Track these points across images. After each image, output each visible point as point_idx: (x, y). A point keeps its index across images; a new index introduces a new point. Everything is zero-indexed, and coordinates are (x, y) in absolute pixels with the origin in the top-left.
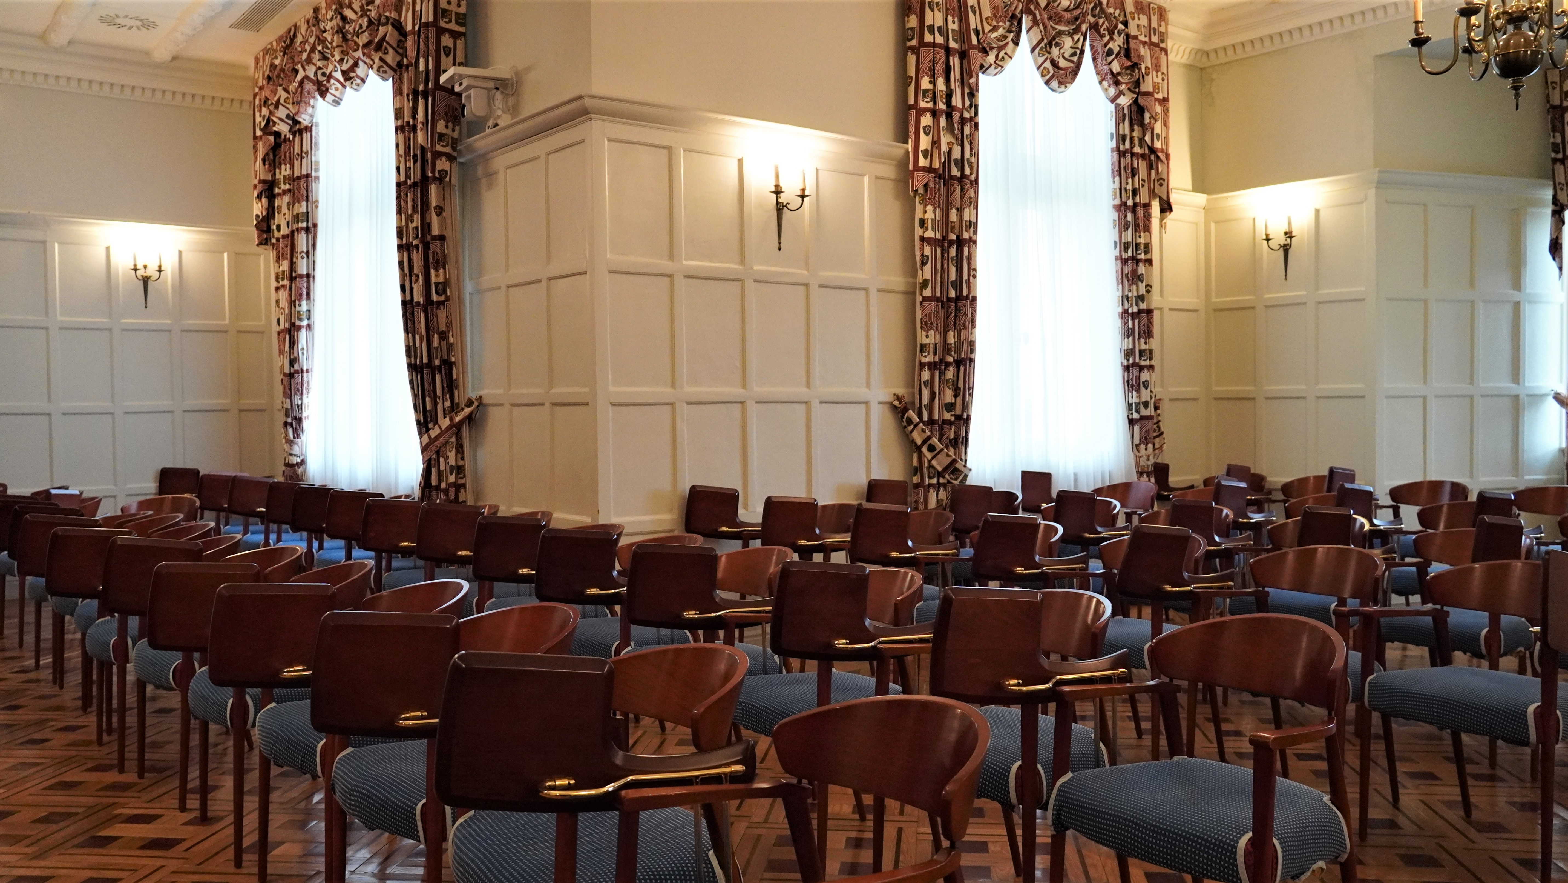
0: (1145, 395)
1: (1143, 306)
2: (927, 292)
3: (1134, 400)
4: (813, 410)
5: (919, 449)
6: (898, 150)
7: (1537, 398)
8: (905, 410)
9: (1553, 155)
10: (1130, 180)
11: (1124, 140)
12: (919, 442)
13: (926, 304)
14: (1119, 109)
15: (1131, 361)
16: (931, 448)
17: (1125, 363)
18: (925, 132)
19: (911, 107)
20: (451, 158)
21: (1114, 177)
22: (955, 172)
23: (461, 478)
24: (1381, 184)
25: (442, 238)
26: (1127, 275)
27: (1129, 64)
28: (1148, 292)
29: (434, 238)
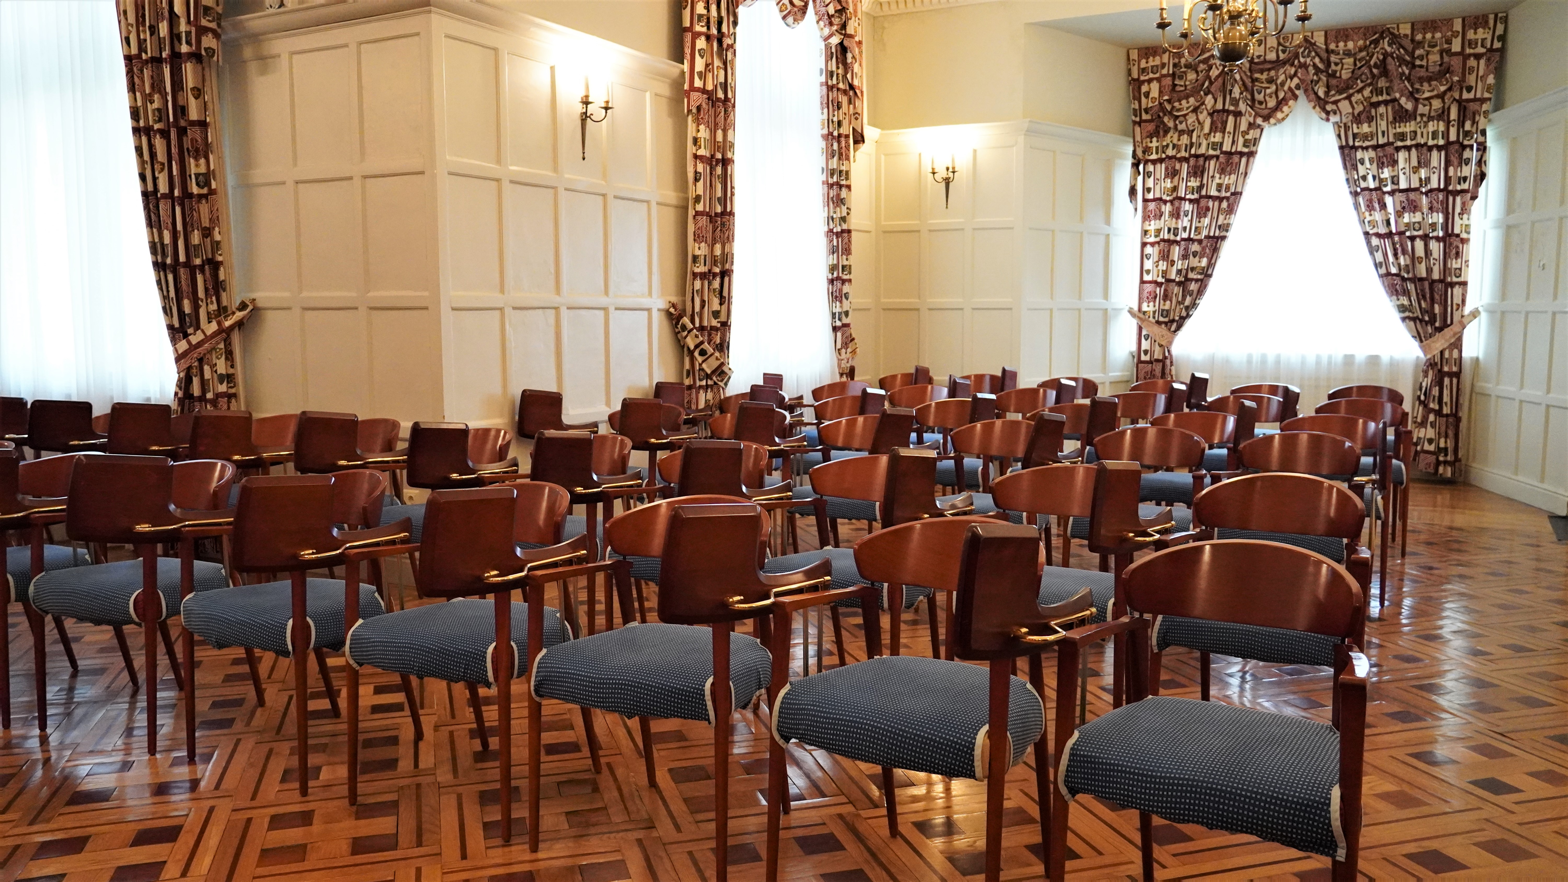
0: (846, 305)
1: (845, 227)
2: (700, 207)
3: (837, 310)
4: (611, 316)
5: (691, 353)
6: (674, 68)
7: (1118, 310)
8: (680, 317)
9: (1133, 118)
10: (836, 113)
11: (832, 76)
12: (692, 347)
13: (699, 218)
14: (828, 47)
15: (835, 275)
16: (703, 353)
17: (830, 277)
18: (700, 55)
19: (686, 30)
20: (217, 35)
21: (823, 109)
22: (721, 95)
23: (231, 387)
24: (1029, 132)
25: (203, 124)
26: (832, 198)
27: (840, 8)
28: (848, 214)
29: (193, 123)
